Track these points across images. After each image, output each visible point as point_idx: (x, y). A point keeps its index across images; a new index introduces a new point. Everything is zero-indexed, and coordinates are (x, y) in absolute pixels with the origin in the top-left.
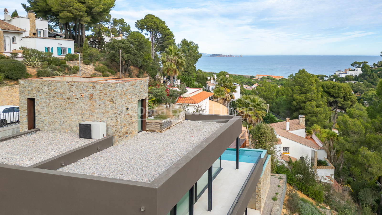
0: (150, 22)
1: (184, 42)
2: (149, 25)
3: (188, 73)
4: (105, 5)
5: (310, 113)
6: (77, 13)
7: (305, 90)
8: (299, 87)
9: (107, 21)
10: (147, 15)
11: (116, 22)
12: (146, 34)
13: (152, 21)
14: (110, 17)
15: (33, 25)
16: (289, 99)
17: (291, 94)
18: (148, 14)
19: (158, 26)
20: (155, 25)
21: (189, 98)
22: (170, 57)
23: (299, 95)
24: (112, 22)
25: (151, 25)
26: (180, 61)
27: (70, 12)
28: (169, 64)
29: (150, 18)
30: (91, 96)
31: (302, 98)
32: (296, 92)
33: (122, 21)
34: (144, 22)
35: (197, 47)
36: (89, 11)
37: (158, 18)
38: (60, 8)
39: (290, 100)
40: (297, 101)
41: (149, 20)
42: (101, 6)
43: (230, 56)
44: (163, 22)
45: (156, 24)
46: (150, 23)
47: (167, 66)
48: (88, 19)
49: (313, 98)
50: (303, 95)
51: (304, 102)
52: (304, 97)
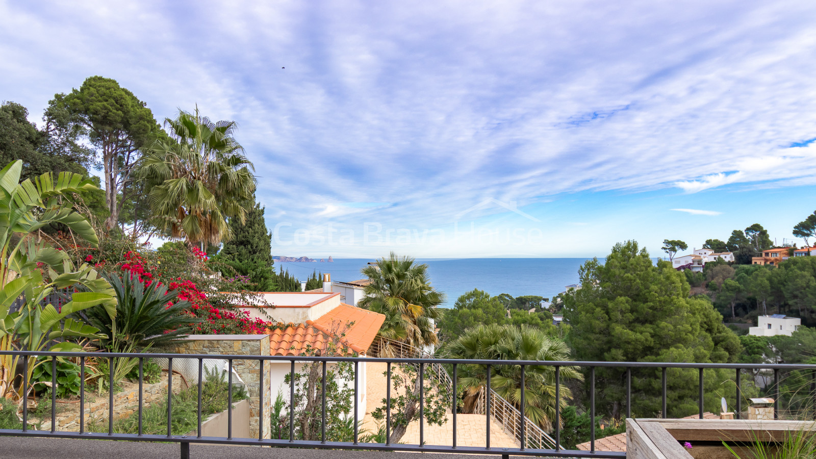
0: (100, 98)
2: (98, 108)
3: (249, 247)
7: (651, 308)
8: (627, 302)
10: (90, 80)
13: (110, 97)
16: (596, 344)
17: (603, 325)
18: (93, 76)
19: (129, 112)
20: (117, 109)
21: (306, 328)
23: (630, 325)
25: (106, 108)
28: (184, 187)
29: (99, 86)
31: (643, 335)
32: (620, 317)
34: (78, 98)
39: (597, 346)
40: (630, 346)
41: (98, 93)
43: (305, 259)
45: (121, 106)
46: (100, 101)
47: (175, 194)
49: (680, 334)
50: (648, 329)
52: (650, 333)
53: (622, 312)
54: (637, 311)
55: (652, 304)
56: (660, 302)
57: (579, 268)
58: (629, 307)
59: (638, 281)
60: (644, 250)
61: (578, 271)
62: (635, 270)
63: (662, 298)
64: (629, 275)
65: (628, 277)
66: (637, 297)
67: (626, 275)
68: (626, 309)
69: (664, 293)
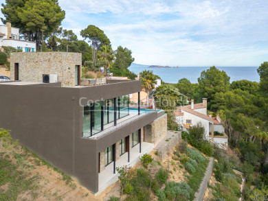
1: (120, 49)
2: (91, 34)
4: (58, 17)
5: (219, 102)
6: (38, 23)
8: (210, 81)
9: (60, 32)
11: (66, 33)
12: (89, 42)
13: (93, 30)
14: (61, 28)
15: (9, 31)
18: (90, 25)
22: (103, 53)
24: (63, 32)
26: (111, 56)
27: (33, 22)
29: (91, 28)
30: (49, 60)
31: (211, 89)
32: (207, 84)
33: (71, 32)
34: (87, 31)
35: (130, 53)
36: (47, 22)
37: (98, 28)
38: (27, 20)
39: (203, 92)
40: (208, 92)
41: (91, 30)
42: (55, 18)
43: (167, 67)
44: (102, 32)
45: (96, 32)
46: (91, 32)
48: (46, 27)
49: (221, 89)
51: (214, 93)
52: (214, 89)
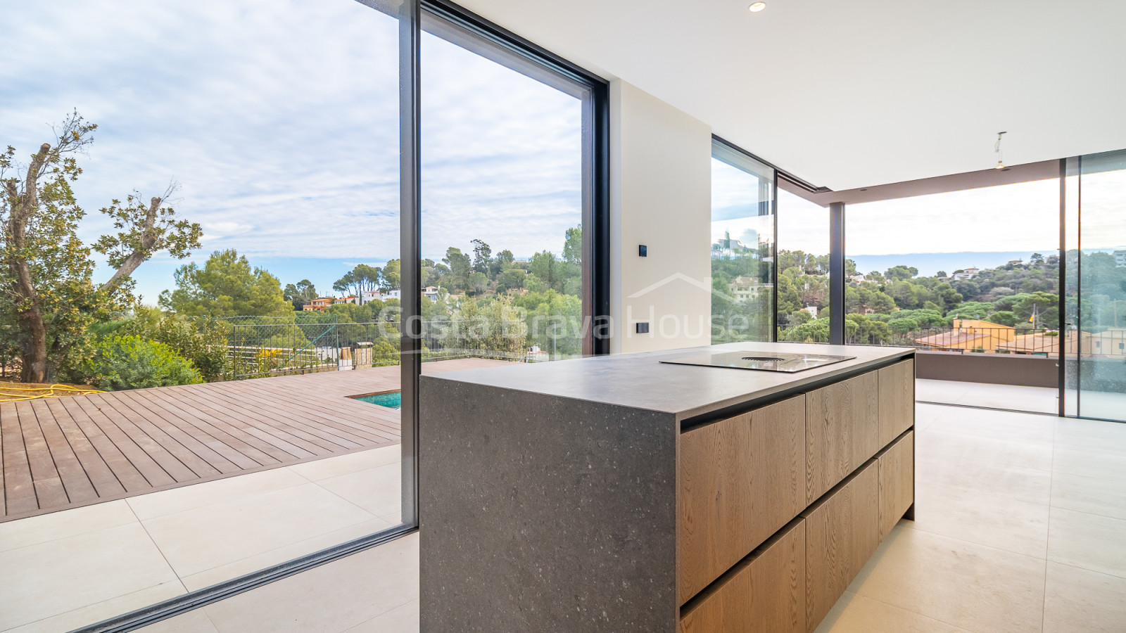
53: (225, 309)
54: (238, 308)
55: (254, 301)
56: (261, 299)
57: (174, 271)
58: (231, 304)
59: (239, 282)
60: (243, 257)
61: (173, 273)
62: (236, 273)
63: (263, 297)
64: (231, 276)
65: (230, 278)
66: (239, 295)
67: (228, 277)
68: (229, 306)
69: (264, 293)
